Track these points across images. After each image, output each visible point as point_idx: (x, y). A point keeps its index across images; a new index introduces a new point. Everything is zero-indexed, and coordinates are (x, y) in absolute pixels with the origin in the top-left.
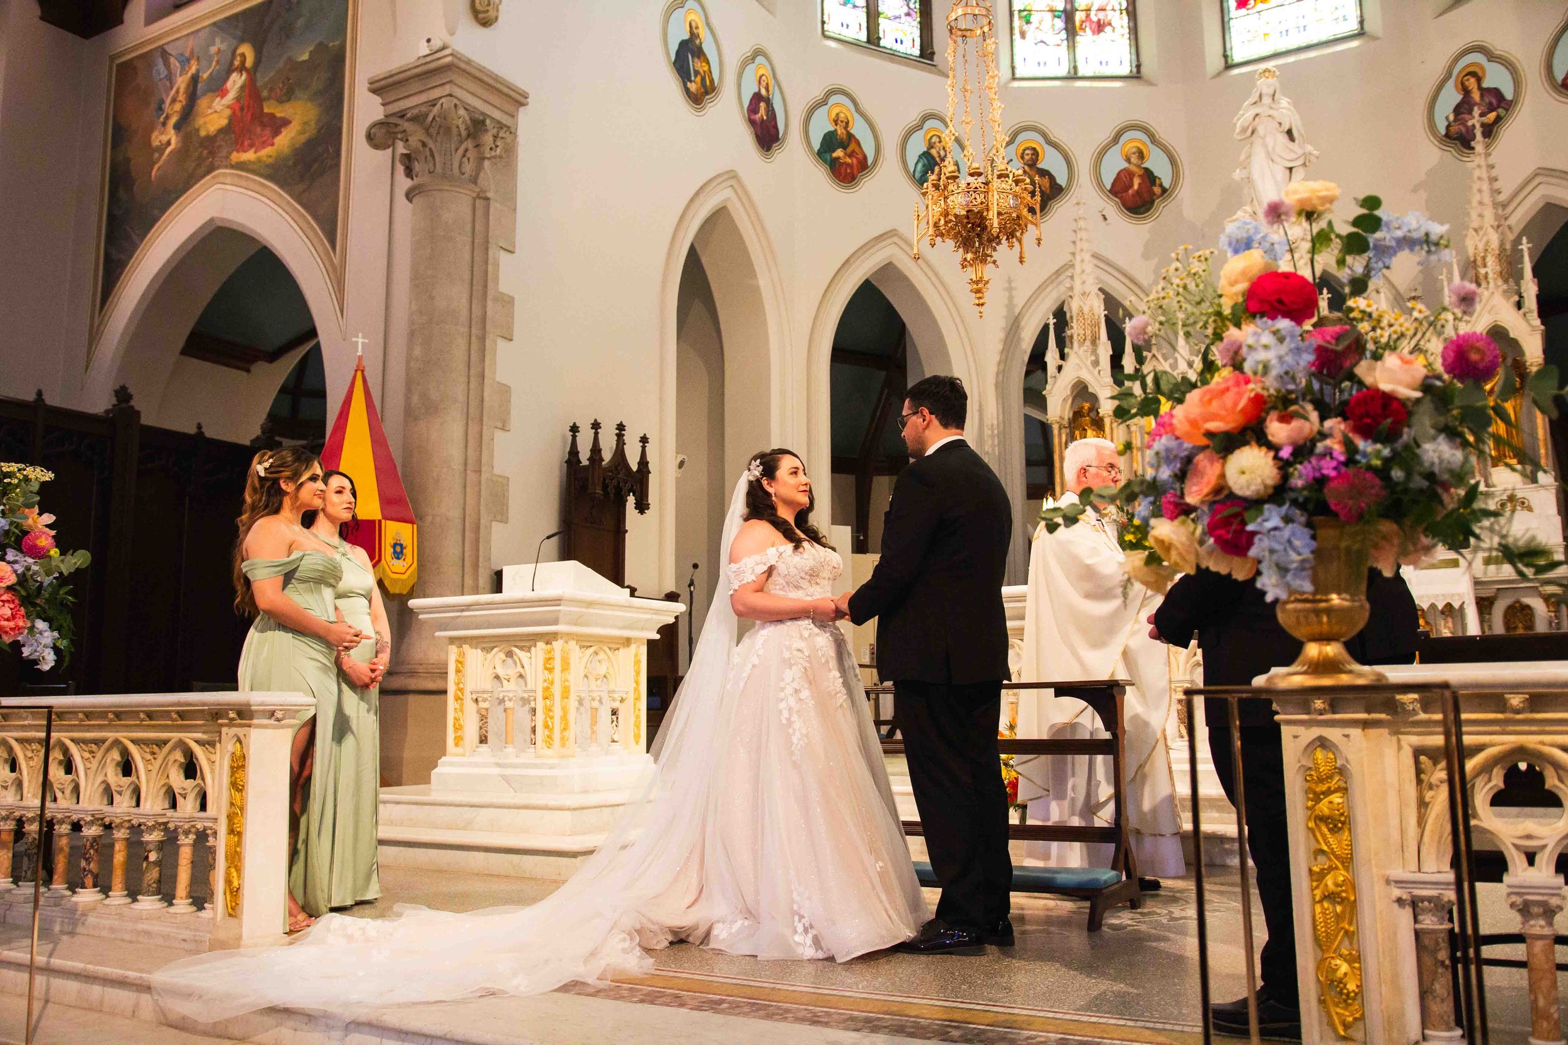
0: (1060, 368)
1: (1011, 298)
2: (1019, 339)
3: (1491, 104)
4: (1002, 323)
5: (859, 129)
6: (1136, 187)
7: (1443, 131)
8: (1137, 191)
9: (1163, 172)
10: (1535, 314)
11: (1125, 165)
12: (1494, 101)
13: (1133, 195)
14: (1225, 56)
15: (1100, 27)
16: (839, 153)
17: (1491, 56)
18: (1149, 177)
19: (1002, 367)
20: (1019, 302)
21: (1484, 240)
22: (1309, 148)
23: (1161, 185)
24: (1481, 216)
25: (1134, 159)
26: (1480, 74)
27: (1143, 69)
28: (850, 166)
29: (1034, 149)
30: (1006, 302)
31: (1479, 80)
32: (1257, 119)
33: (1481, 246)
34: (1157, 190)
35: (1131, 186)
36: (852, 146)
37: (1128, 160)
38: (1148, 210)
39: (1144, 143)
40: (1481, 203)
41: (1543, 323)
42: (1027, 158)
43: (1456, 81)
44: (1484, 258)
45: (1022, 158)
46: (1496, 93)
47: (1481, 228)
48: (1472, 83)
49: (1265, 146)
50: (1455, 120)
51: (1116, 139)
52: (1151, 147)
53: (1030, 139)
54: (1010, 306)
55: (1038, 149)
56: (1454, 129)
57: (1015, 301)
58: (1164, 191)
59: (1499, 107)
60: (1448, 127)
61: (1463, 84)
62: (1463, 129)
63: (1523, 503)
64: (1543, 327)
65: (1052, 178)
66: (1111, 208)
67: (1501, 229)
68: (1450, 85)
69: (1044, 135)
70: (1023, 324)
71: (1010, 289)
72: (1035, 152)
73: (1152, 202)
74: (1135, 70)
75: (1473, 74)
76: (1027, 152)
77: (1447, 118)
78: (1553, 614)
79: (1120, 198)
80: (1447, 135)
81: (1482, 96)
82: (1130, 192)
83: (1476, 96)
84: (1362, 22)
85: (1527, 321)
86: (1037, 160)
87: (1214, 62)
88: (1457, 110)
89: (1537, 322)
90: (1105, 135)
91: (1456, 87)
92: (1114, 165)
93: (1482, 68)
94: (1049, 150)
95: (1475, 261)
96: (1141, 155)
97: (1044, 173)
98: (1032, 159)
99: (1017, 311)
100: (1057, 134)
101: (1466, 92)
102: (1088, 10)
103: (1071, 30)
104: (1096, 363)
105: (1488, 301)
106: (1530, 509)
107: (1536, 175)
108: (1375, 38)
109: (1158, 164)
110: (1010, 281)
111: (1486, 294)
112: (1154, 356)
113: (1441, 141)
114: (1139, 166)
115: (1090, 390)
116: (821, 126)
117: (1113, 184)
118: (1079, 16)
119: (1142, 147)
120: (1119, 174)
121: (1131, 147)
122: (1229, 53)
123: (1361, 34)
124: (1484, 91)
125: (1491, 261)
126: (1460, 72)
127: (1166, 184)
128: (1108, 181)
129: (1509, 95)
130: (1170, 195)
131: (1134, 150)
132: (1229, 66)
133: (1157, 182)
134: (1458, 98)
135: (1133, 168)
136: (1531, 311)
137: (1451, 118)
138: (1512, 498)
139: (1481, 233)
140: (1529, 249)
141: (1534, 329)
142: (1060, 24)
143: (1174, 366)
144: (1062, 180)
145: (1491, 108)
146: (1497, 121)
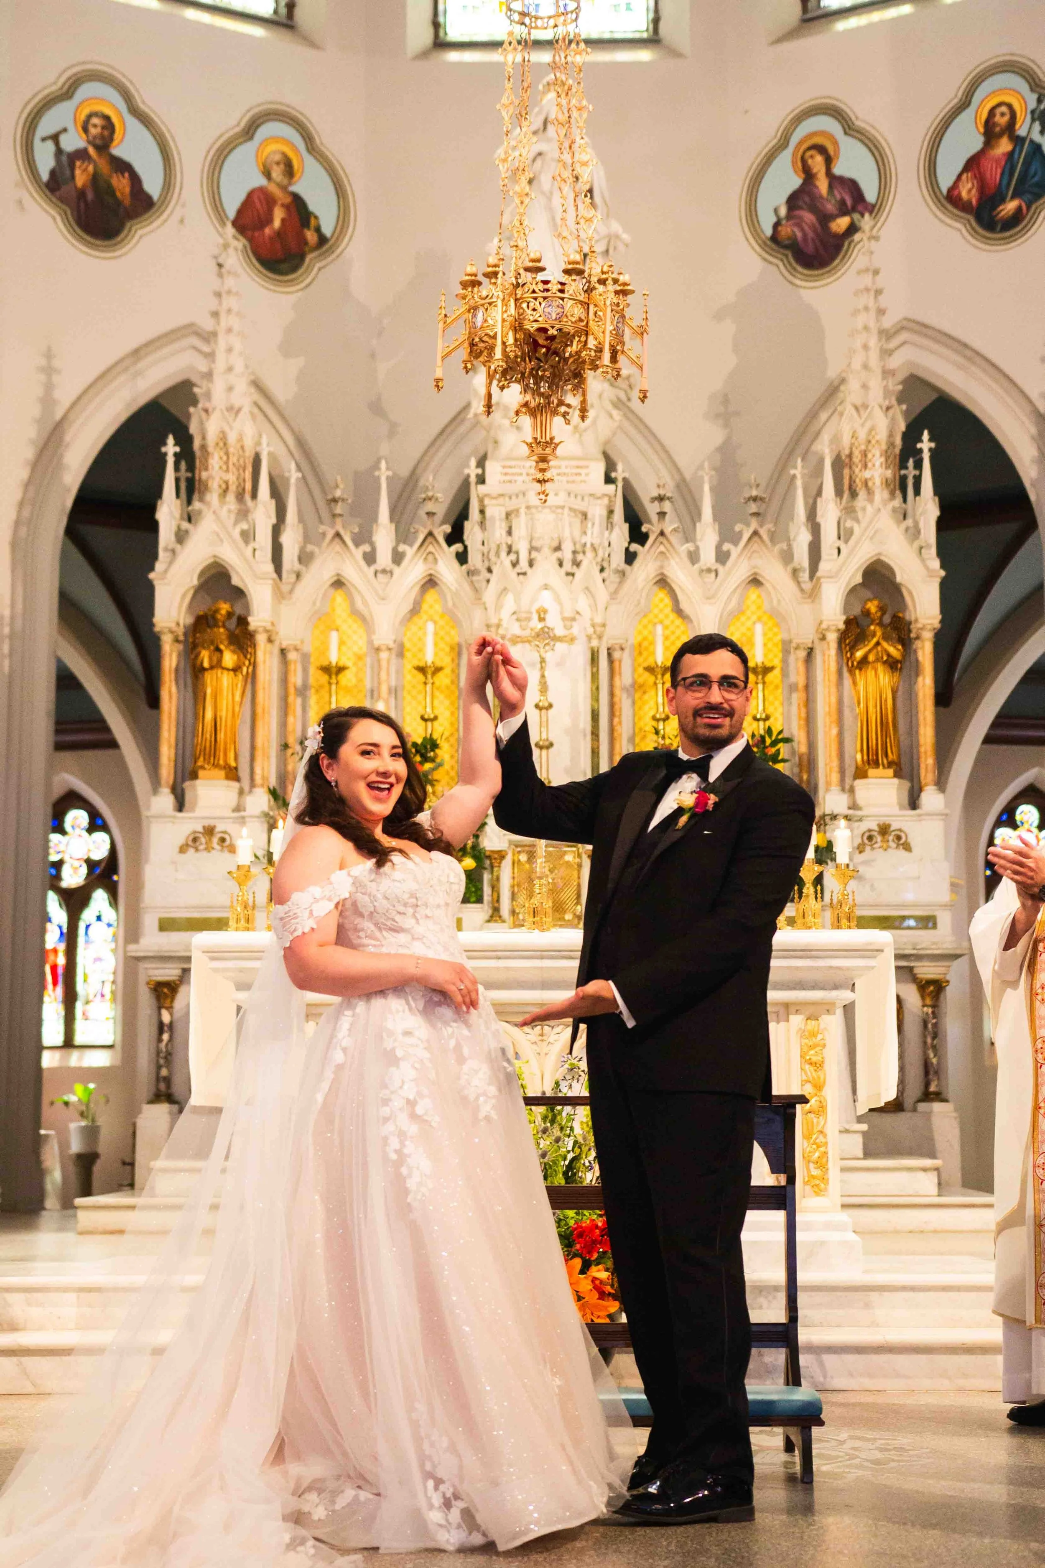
0: (184, 537)
1: (49, 387)
2: (59, 466)
3: (843, 202)
4: (31, 432)
6: (277, 223)
7: (769, 232)
8: (279, 234)
9: (323, 208)
10: (934, 550)
11: (261, 181)
12: (849, 202)
13: (271, 238)
14: (436, 25)
17: (849, 128)
18: (300, 210)
19: (26, 513)
20: (65, 395)
21: (868, 425)
22: (616, 227)
23: (318, 230)
24: (865, 386)
25: (277, 173)
26: (831, 151)
27: (298, 12)
29: (107, 118)
30: (39, 391)
31: (829, 161)
32: (539, 162)
33: (862, 435)
34: (311, 236)
35: (270, 220)
37: (268, 174)
38: (294, 269)
39: (296, 150)
40: (866, 367)
41: (943, 566)
42: (93, 131)
43: (794, 154)
44: (865, 454)
45: (85, 129)
46: (853, 187)
47: (865, 406)
48: (817, 163)
49: (550, 209)
50: (789, 217)
51: (249, 131)
52: (309, 160)
53: (101, 97)
54: (47, 401)
55: (115, 120)
56: (786, 230)
57: (57, 394)
58: (323, 240)
59: (854, 209)
60: (777, 225)
61: (804, 161)
62: (799, 234)
63: (899, 838)
64: (943, 573)
65: (135, 180)
66: (233, 254)
67: (891, 412)
68: (786, 158)
69: (127, 97)
70: (67, 438)
71: (49, 370)
72: (109, 125)
73: (302, 257)
74: (283, 11)
75: (821, 149)
76: (95, 121)
77: (776, 211)
78: (930, 1010)
79: (251, 240)
80: (774, 238)
81: (831, 187)
82: (267, 231)
83: (822, 185)
84: (656, 21)
85: (923, 561)
86: (111, 139)
87: (419, 30)
88: (793, 201)
89: (936, 564)
90: (233, 118)
91: (794, 163)
92: (242, 177)
93: (835, 143)
94: (132, 123)
95: (850, 456)
96: (290, 169)
97: (123, 167)
98: (102, 136)
99: (58, 415)
100: (147, 100)
101: (809, 176)
104: (247, 536)
105: (871, 522)
106: (907, 847)
107: (903, 328)
108: (675, 53)
109: (315, 190)
110: (49, 355)
111: (870, 509)
112: (338, 535)
113: (763, 245)
114: (284, 188)
115: (235, 581)
117: (240, 212)
119: (291, 154)
120: (250, 195)
121: (273, 150)
122: (441, 19)
123: (653, 40)
124: (835, 181)
125: (877, 459)
126: (801, 143)
127: (327, 229)
128: (232, 206)
129: (870, 196)
130: (331, 250)
131: (278, 157)
132: (440, 44)
133: (313, 222)
134: (796, 182)
135: (273, 189)
136: (929, 546)
137: (783, 212)
138: (884, 830)
139: (864, 415)
140: (930, 450)
141: (930, 573)
143: (370, 558)
144: (152, 186)
145: (844, 211)
146: (853, 229)
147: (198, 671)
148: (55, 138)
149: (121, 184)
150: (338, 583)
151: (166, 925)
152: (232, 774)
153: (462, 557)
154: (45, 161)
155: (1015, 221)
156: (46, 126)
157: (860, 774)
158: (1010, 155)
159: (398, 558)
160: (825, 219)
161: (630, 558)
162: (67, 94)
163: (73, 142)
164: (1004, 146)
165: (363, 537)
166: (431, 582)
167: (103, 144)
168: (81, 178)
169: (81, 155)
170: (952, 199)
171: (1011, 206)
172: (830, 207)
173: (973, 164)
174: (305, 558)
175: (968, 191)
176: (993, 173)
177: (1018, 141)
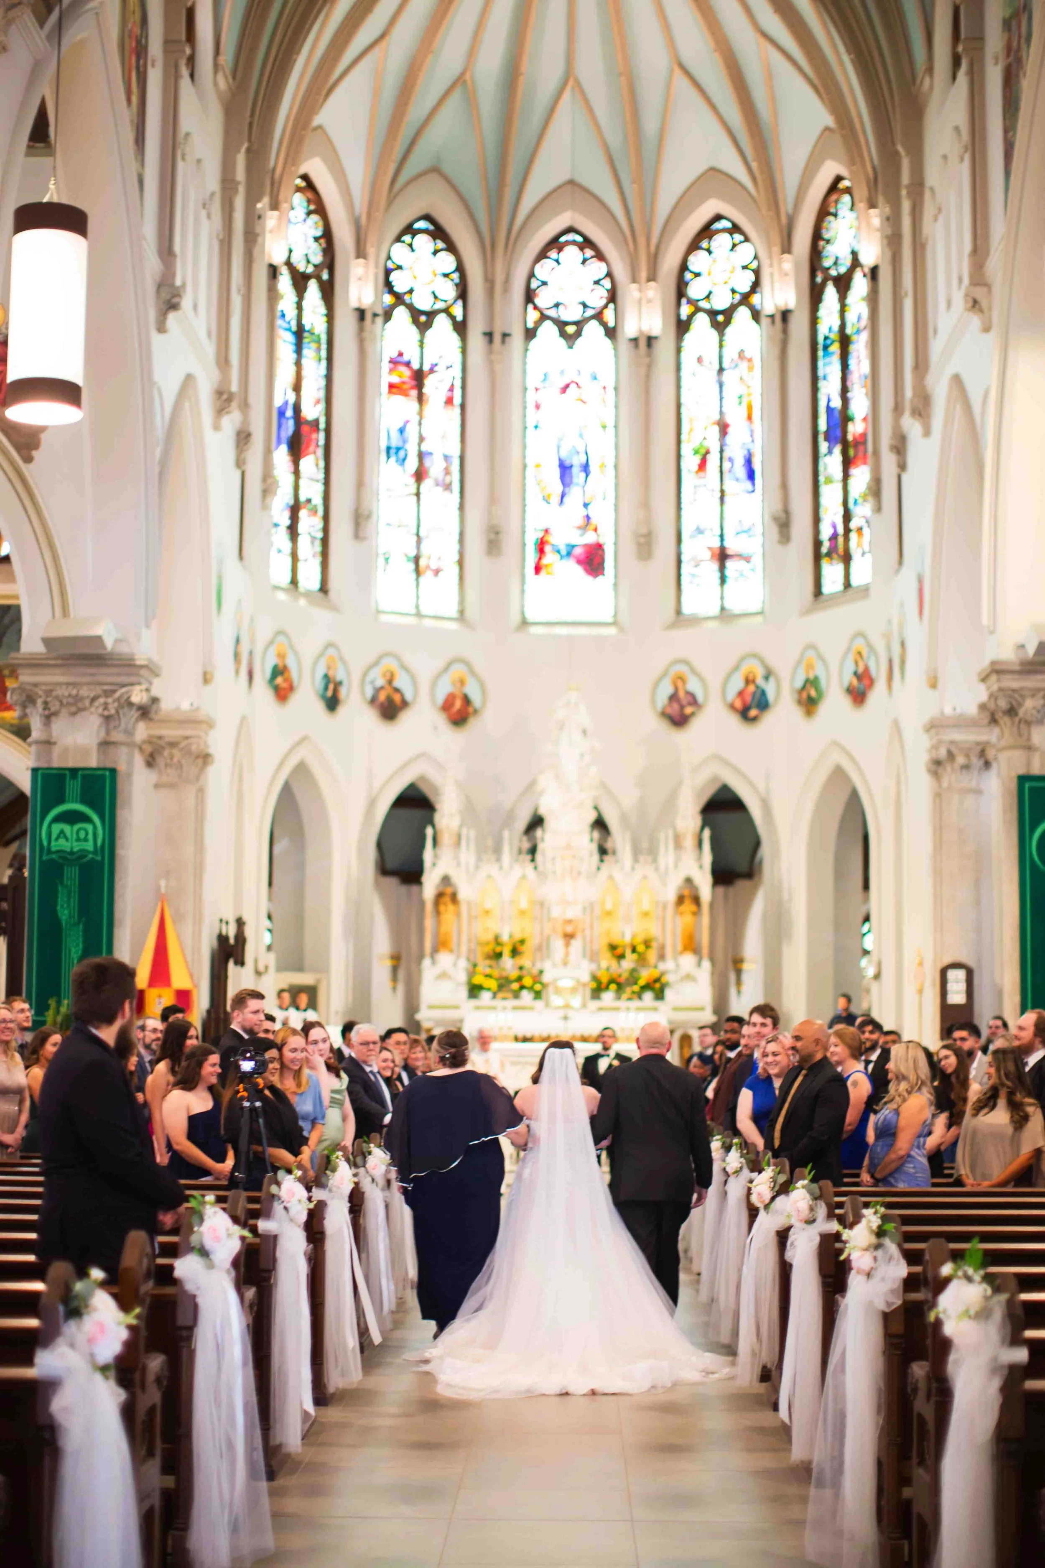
0: (434, 865)
1: (371, 785)
2: (374, 817)
3: (690, 701)
4: (364, 804)
5: (291, 662)
6: (458, 706)
7: (661, 709)
8: (459, 711)
9: (476, 698)
10: (710, 872)
11: (452, 689)
12: (692, 702)
13: (455, 713)
14: (523, 613)
15: (437, 572)
16: (279, 680)
17: (693, 671)
18: (467, 700)
22: (594, 742)
23: (474, 707)
25: (458, 685)
26: (685, 679)
27: (466, 614)
28: (284, 689)
29: (392, 671)
30: (367, 787)
31: (684, 684)
32: (566, 718)
34: (471, 710)
35: (455, 705)
36: (286, 675)
37: (454, 686)
38: (464, 724)
39: (466, 674)
42: (387, 677)
43: (671, 679)
44: (685, 835)
45: (384, 677)
46: (694, 696)
48: (680, 684)
49: (569, 739)
50: (669, 705)
52: (470, 678)
53: (389, 664)
54: (370, 790)
55: (395, 671)
56: (668, 710)
57: (374, 787)
58: (476, 712)
59: (694, 705)
60: (664, 707)
61: (675, 682)
62: (672, 712)
63: (693, 979)
64: (713, 880)
65: (402, 696)
66: (441, 720)
68: (667, 680)
71: (371, 777)
72: (393, 674)
73: (467, 719)
74: (460, 614)
75: (682, 678)
76: (388, 673)
77: (664, 701)
79: (448, 714)
80: (663, 713)
81: (685, 695)
82: (454, 710)
83: (681, 694)
84: (616, 614)
85: (706, 878)
86: (393, 679)
87: (516, 619)
88: (670, 698)
89: (710, 878)
90: (440, 664)
91: (671, 683)
92: (444, 689)
93: (687, 676)
96: (462, 682)
97: (397, 690)
98: (390, 679)
99: (374, 796)
100: (407, 662)
101: (676, 689)
102: (429, 558)
103: (418, 571)
104: (459, 864)
105: (687, 862)
108: (623, 631)
109: (473, 691)
110: (370, 771)
111: (686, 856)
112: (489, 859)
114: (461, 691)
115: (453, 881)
116: (271, 661)
117: (443, 703)
118: (422, 563)
119: (464, 676)
120: (447, 696)
121: (456, 675)
122: (525, 611)
123: (615, 623)
124: (687, 692)
126: (673, 674)
127: (478, 706)
128: (440, 699)
131: (458, 678)
132: (525, 623)
133: (472, 704)
134: (671, 690)
135: (456, 692)
136: (708, 871)
137: (666, 702)
138: (688, 975)
139: (685, 820)
141: (708, 882)
142: (412, 566)
143: (501, 868)
144: (408, 697)
145: (690, 704)
146: (693, 714)
147: (437, 912)
148: (372, 682)
149: (397, 698)
150: (489, 877)
151: (431, 1007)
152: (451, 951)
153: (536, 868)
154: (369, 692)
155: (754, 719)
156: (369, 678)
157: (682, 953)
158: (754, 694)
159: (511, 867)
160: (682, 707)
161: (599, 869)
162: (376, 664)
163: (380, 682)
164: (751, 688)
165: (498, 860)
166: (524, 877)
167: (390, 682)
168: (382, 697)
169: (382, 688)
170: (732, 707)
171: (753, 713)
172: (684, 702)
173: (741, 694)
174: (477, 867)
175: (738, 704)
176: (748, 699)
177: (757, 687)
